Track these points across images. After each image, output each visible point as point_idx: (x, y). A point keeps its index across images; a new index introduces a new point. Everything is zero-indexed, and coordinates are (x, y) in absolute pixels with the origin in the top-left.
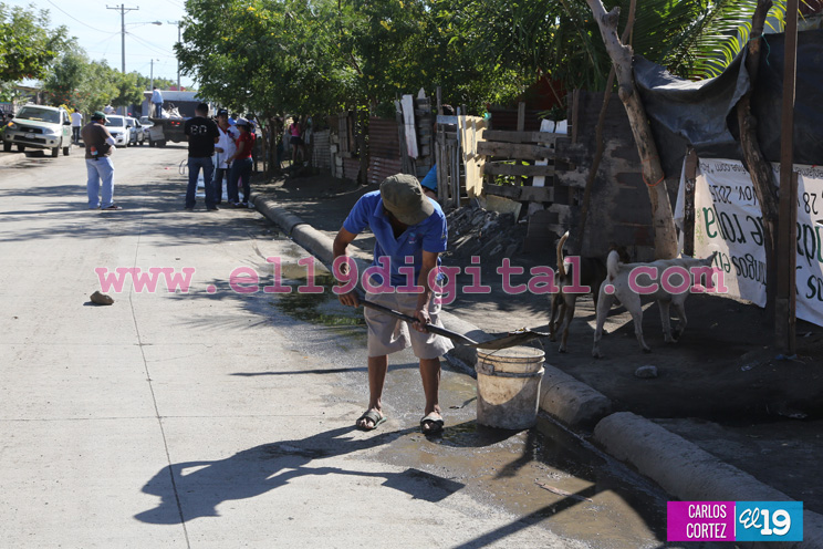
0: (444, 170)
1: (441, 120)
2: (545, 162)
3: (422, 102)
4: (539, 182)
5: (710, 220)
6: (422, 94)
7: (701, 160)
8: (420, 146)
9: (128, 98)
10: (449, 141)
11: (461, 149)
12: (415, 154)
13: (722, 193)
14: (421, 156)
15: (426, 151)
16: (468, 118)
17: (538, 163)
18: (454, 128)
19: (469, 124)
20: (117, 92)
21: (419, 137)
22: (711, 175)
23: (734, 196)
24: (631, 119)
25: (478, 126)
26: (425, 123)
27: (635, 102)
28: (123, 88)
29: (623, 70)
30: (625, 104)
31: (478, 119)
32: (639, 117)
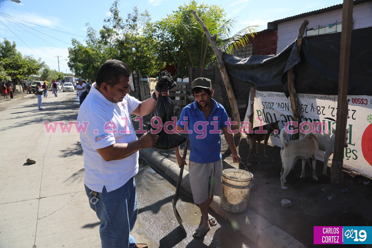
0: (144, 95)
1: (142, 79)
2: (179, 92)
3: (135, 74)
4: (177, 98)
5: (260, 114)
6: (134, 72)
7: (256, 91)
8: (135, 87)
9: (61, 78)
10: (145, 86)
11: (149, 88)
12: (134, 90)
13: (269, 105)
14: (135, 90)
15: (136, 89)
16: (151, 78)
17: (177, 92)
18: (147, 82)
19: (152, 80)
20: (58, 77)
21: (134, 85)
22: (264, 98)
23: (275, 107)
24: (223, 76)
25: (155, 81)
26: (136, 81)
27: (224, 70)
28: (59, 76)
29: (220, 58)
30: (221, 71)
31: (155, 79)
32: (226, 76)
